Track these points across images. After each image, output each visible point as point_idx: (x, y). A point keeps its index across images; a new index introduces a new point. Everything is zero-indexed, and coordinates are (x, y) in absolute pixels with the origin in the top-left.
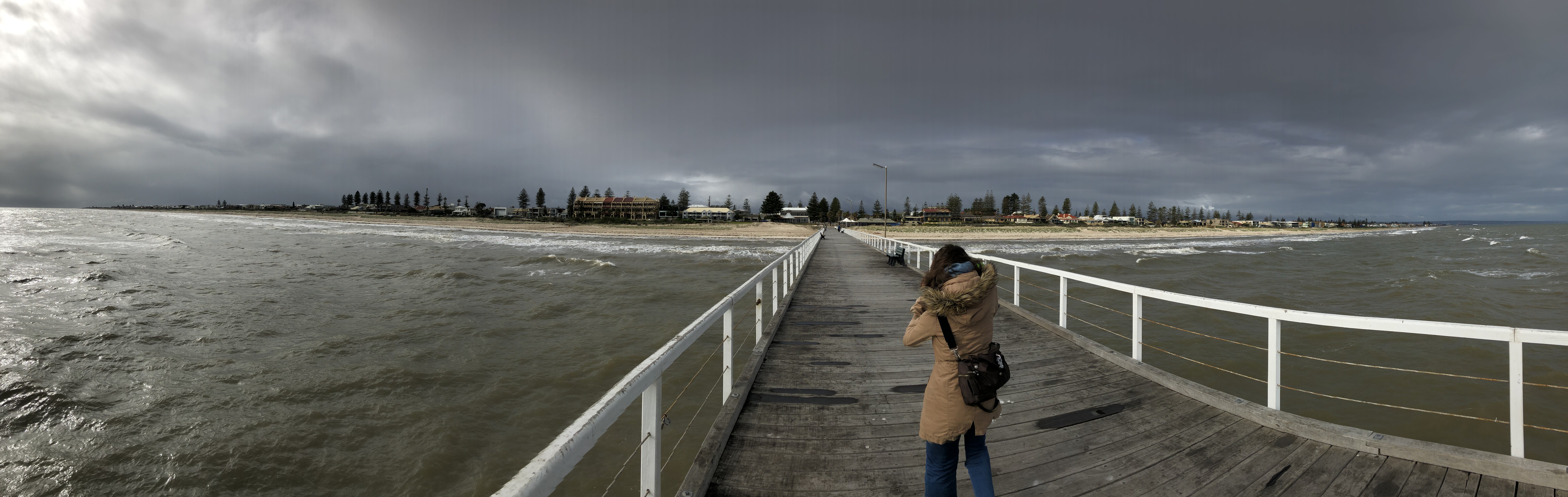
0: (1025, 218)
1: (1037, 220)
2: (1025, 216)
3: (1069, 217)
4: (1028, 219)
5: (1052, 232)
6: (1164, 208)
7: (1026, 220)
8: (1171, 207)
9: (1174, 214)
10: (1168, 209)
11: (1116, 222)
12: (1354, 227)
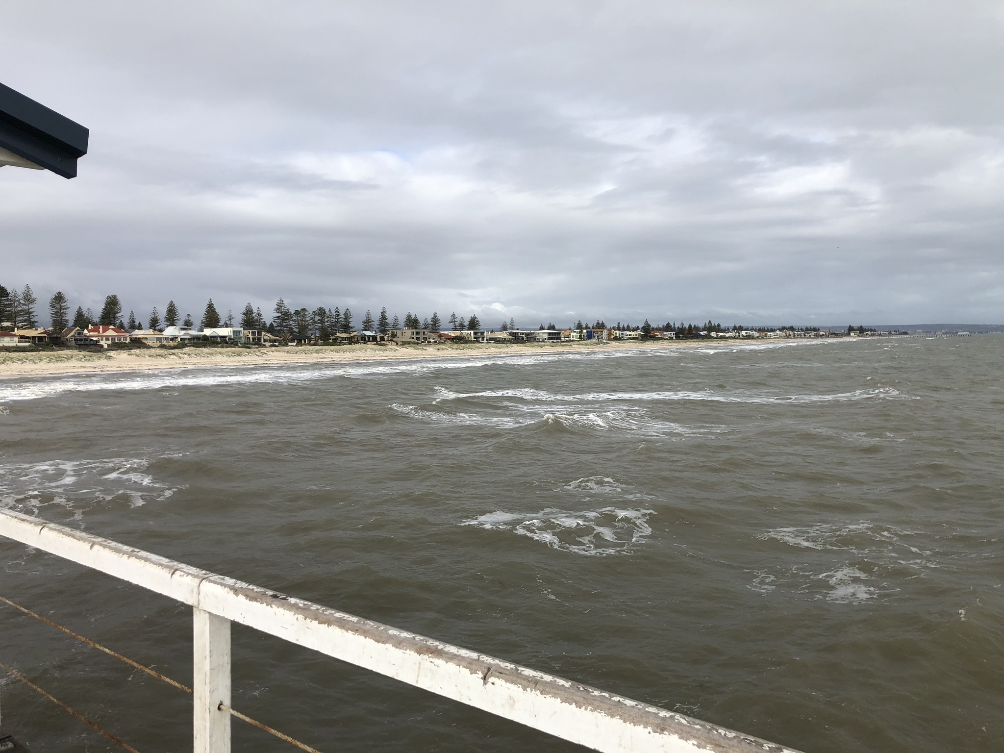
0: (15, 336)
1: (40, 339)
2: (16, 331)
3: (111, 333)
4: (22, 337)
7: (16, 339)
11: (205, 338)
12: (678, 338)
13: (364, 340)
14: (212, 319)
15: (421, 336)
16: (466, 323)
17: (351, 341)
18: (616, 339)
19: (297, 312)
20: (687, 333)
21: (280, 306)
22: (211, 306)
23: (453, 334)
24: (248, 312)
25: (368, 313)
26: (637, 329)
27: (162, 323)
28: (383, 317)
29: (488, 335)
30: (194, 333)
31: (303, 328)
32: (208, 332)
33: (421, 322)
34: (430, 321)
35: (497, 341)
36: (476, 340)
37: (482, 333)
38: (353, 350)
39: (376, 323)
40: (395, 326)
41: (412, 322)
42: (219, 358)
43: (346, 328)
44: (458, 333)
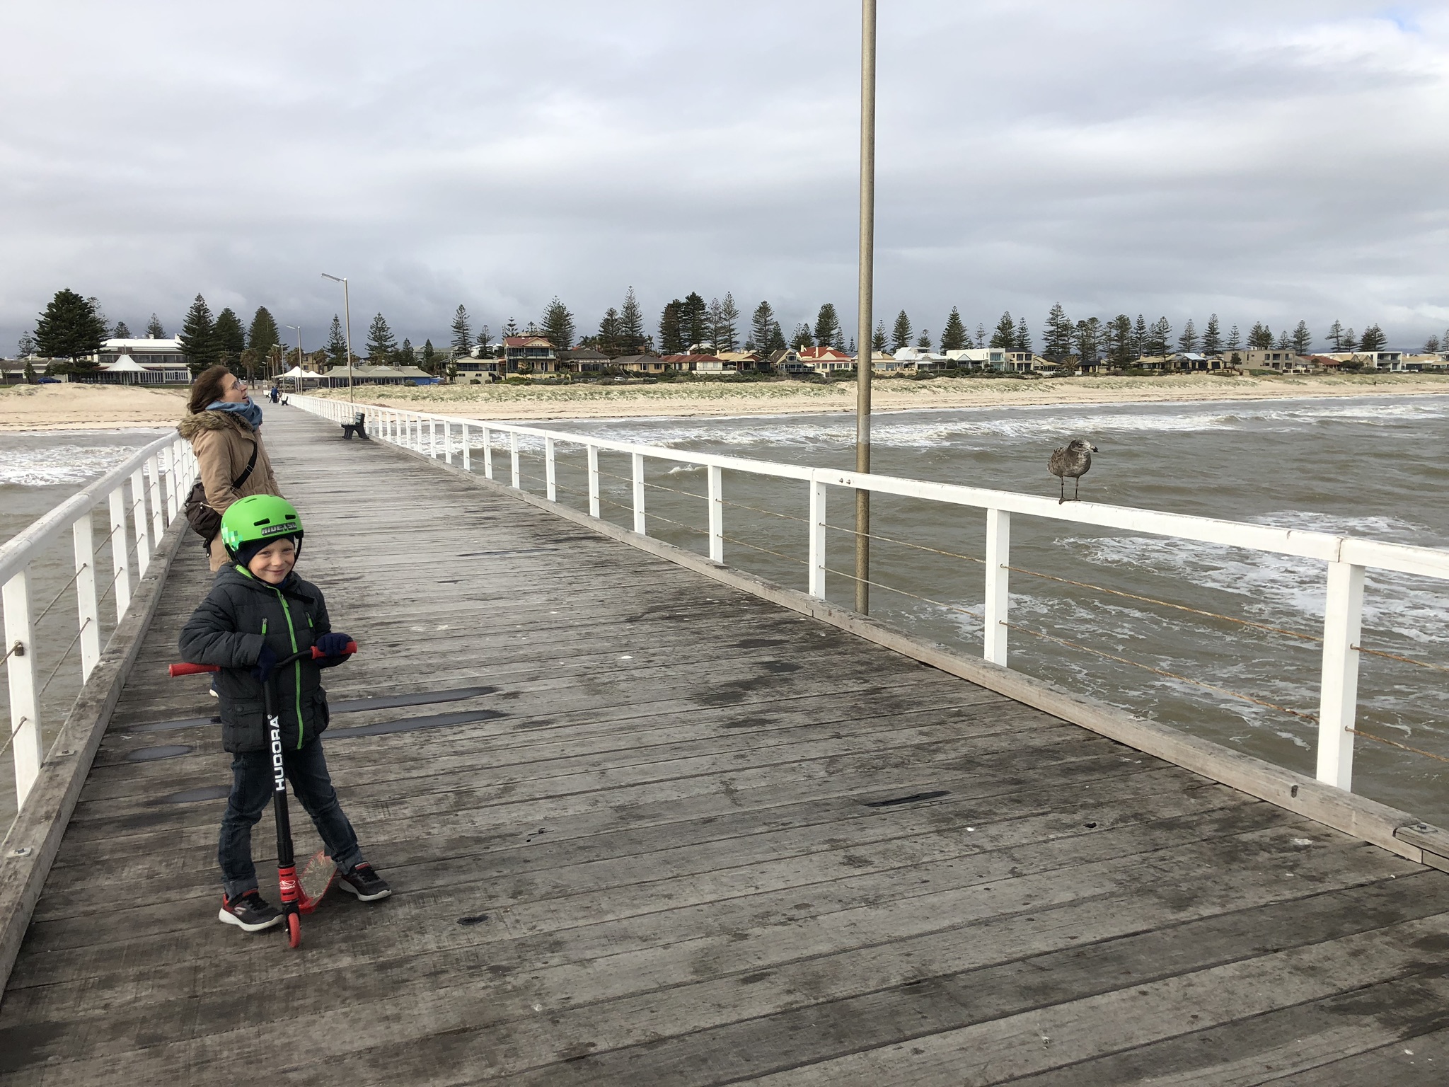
0: (718, 360)
1: (747, 364)
2: (718, 355)
3: (829, 357)
4: (726, 364)
5: (773, 395)
6: (1093, 320)
7: (720, 365)
8: (1113, 319)
9: (1121, 338)
10: (1104, 323)
11: (952, 363)
13: (1185, 367)
14: (956, 338)
15: (1281, 361)
17: (1165, 369)
19: (1082, 324)
21: (1056, 313)
22: (954, 317)
23: (1338, 358)
24: (1006, 326)
25: (1190, 325)
27: (890, 343)
28: (1212, 330)
29: (1408, 359)
30: (936, 356)
34: (1291, 336)
35: (1421, 368)
37: (1394, 356)
39: (1200, 341)
40: (1232, 345)
41: (1261, 338)
43: (1160, 348)
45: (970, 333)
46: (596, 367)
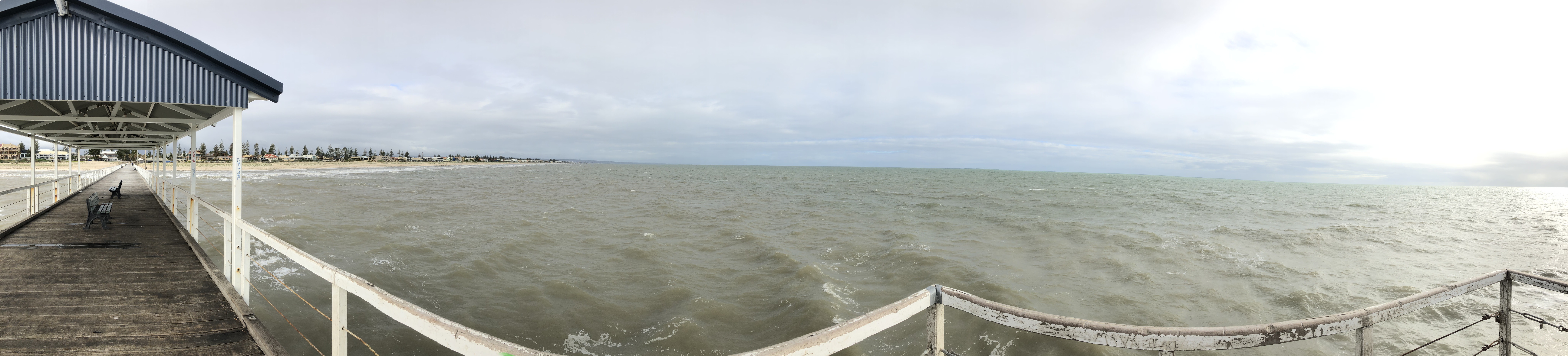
3: (272, 157)
11: (303, 159)
12: (489, 161)
13: (363, 159)
14: (306, 152)
15: (386, 158)
16: (404, 154)
17: (357, 160)
18: (465, 161)
19: (336, 149)
20: (492, 160)
21: (330, 147)
22: (305, 147)
23: (399, 158)
24: (318, 149)
25: (365, 150)
26: (473, 157)
27: (289, 153)
28: (371, 151)
29: (413, 159)
30: (299, 156)
31: (338, 155)
32: (304, 156)
33: (386, 153)
34: (389, 153)
35: (416, 161)
36: (408, 160)
37: (410, 158)
38: (358, 163)
39: (368, 153)
40: (375, 155)
41: (382, 153)
42: (308, 166)
43: (355, 155)
44: (401, 158)
45: (309, 151)
46: (211, 159)
